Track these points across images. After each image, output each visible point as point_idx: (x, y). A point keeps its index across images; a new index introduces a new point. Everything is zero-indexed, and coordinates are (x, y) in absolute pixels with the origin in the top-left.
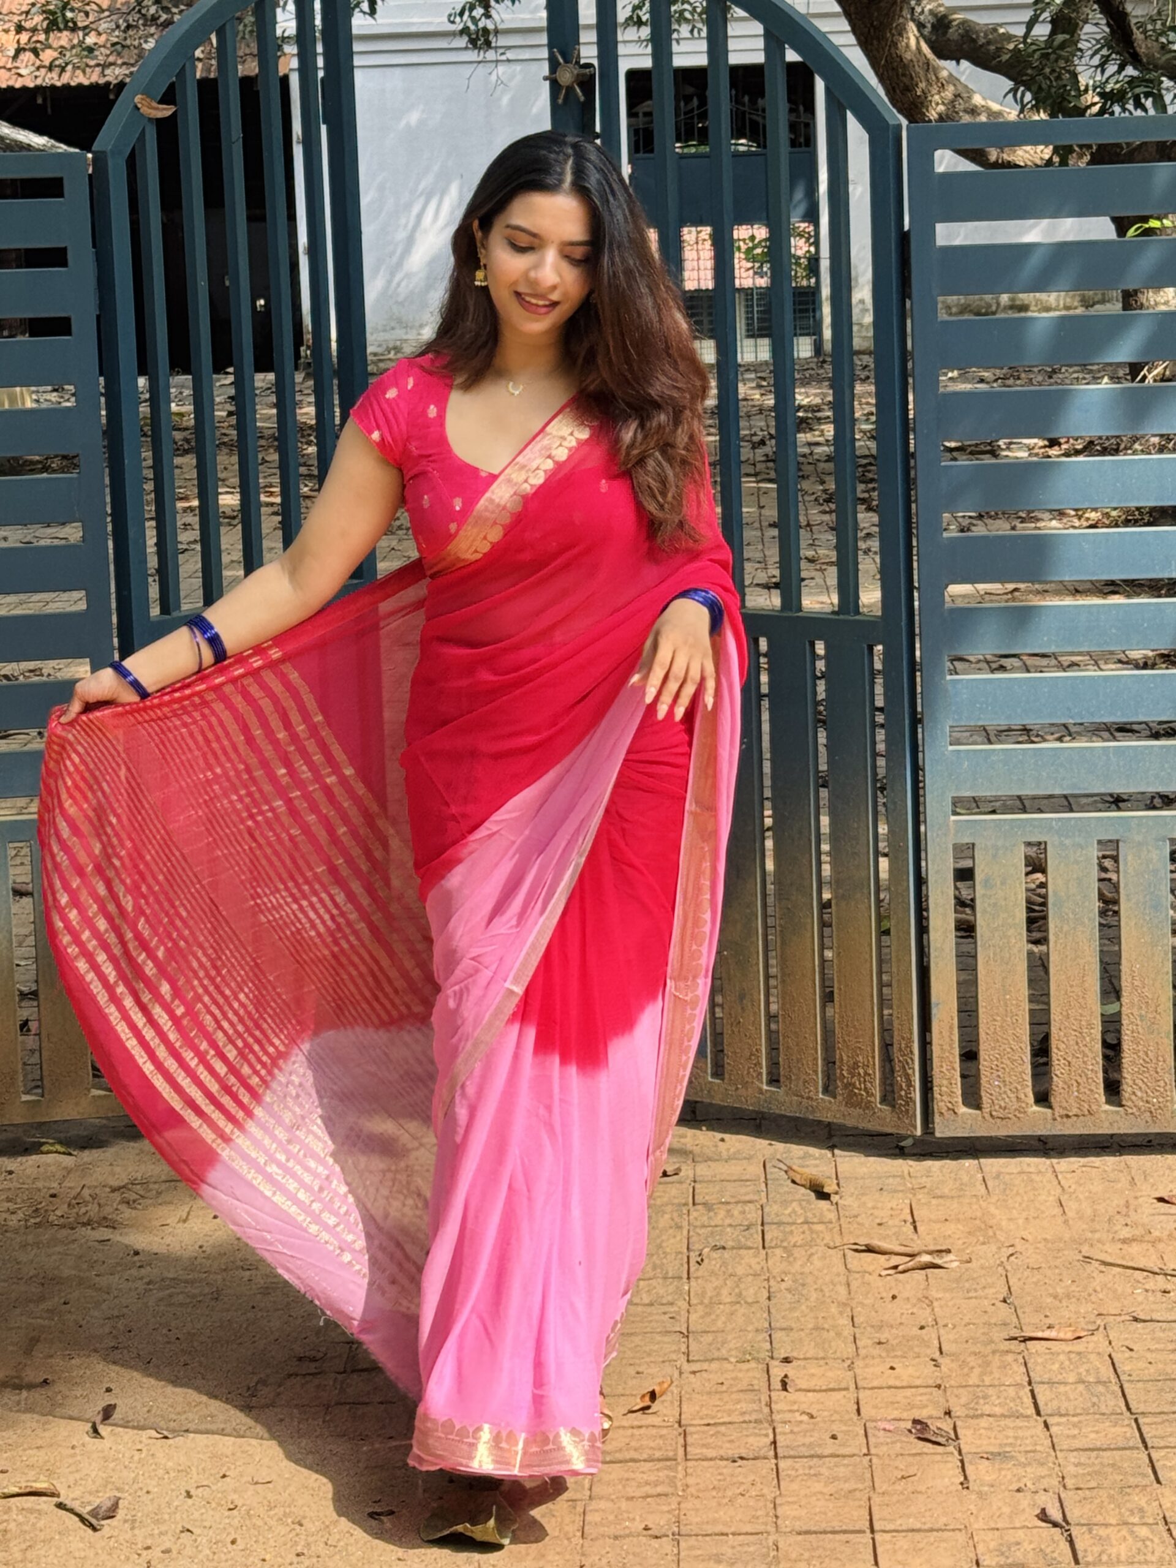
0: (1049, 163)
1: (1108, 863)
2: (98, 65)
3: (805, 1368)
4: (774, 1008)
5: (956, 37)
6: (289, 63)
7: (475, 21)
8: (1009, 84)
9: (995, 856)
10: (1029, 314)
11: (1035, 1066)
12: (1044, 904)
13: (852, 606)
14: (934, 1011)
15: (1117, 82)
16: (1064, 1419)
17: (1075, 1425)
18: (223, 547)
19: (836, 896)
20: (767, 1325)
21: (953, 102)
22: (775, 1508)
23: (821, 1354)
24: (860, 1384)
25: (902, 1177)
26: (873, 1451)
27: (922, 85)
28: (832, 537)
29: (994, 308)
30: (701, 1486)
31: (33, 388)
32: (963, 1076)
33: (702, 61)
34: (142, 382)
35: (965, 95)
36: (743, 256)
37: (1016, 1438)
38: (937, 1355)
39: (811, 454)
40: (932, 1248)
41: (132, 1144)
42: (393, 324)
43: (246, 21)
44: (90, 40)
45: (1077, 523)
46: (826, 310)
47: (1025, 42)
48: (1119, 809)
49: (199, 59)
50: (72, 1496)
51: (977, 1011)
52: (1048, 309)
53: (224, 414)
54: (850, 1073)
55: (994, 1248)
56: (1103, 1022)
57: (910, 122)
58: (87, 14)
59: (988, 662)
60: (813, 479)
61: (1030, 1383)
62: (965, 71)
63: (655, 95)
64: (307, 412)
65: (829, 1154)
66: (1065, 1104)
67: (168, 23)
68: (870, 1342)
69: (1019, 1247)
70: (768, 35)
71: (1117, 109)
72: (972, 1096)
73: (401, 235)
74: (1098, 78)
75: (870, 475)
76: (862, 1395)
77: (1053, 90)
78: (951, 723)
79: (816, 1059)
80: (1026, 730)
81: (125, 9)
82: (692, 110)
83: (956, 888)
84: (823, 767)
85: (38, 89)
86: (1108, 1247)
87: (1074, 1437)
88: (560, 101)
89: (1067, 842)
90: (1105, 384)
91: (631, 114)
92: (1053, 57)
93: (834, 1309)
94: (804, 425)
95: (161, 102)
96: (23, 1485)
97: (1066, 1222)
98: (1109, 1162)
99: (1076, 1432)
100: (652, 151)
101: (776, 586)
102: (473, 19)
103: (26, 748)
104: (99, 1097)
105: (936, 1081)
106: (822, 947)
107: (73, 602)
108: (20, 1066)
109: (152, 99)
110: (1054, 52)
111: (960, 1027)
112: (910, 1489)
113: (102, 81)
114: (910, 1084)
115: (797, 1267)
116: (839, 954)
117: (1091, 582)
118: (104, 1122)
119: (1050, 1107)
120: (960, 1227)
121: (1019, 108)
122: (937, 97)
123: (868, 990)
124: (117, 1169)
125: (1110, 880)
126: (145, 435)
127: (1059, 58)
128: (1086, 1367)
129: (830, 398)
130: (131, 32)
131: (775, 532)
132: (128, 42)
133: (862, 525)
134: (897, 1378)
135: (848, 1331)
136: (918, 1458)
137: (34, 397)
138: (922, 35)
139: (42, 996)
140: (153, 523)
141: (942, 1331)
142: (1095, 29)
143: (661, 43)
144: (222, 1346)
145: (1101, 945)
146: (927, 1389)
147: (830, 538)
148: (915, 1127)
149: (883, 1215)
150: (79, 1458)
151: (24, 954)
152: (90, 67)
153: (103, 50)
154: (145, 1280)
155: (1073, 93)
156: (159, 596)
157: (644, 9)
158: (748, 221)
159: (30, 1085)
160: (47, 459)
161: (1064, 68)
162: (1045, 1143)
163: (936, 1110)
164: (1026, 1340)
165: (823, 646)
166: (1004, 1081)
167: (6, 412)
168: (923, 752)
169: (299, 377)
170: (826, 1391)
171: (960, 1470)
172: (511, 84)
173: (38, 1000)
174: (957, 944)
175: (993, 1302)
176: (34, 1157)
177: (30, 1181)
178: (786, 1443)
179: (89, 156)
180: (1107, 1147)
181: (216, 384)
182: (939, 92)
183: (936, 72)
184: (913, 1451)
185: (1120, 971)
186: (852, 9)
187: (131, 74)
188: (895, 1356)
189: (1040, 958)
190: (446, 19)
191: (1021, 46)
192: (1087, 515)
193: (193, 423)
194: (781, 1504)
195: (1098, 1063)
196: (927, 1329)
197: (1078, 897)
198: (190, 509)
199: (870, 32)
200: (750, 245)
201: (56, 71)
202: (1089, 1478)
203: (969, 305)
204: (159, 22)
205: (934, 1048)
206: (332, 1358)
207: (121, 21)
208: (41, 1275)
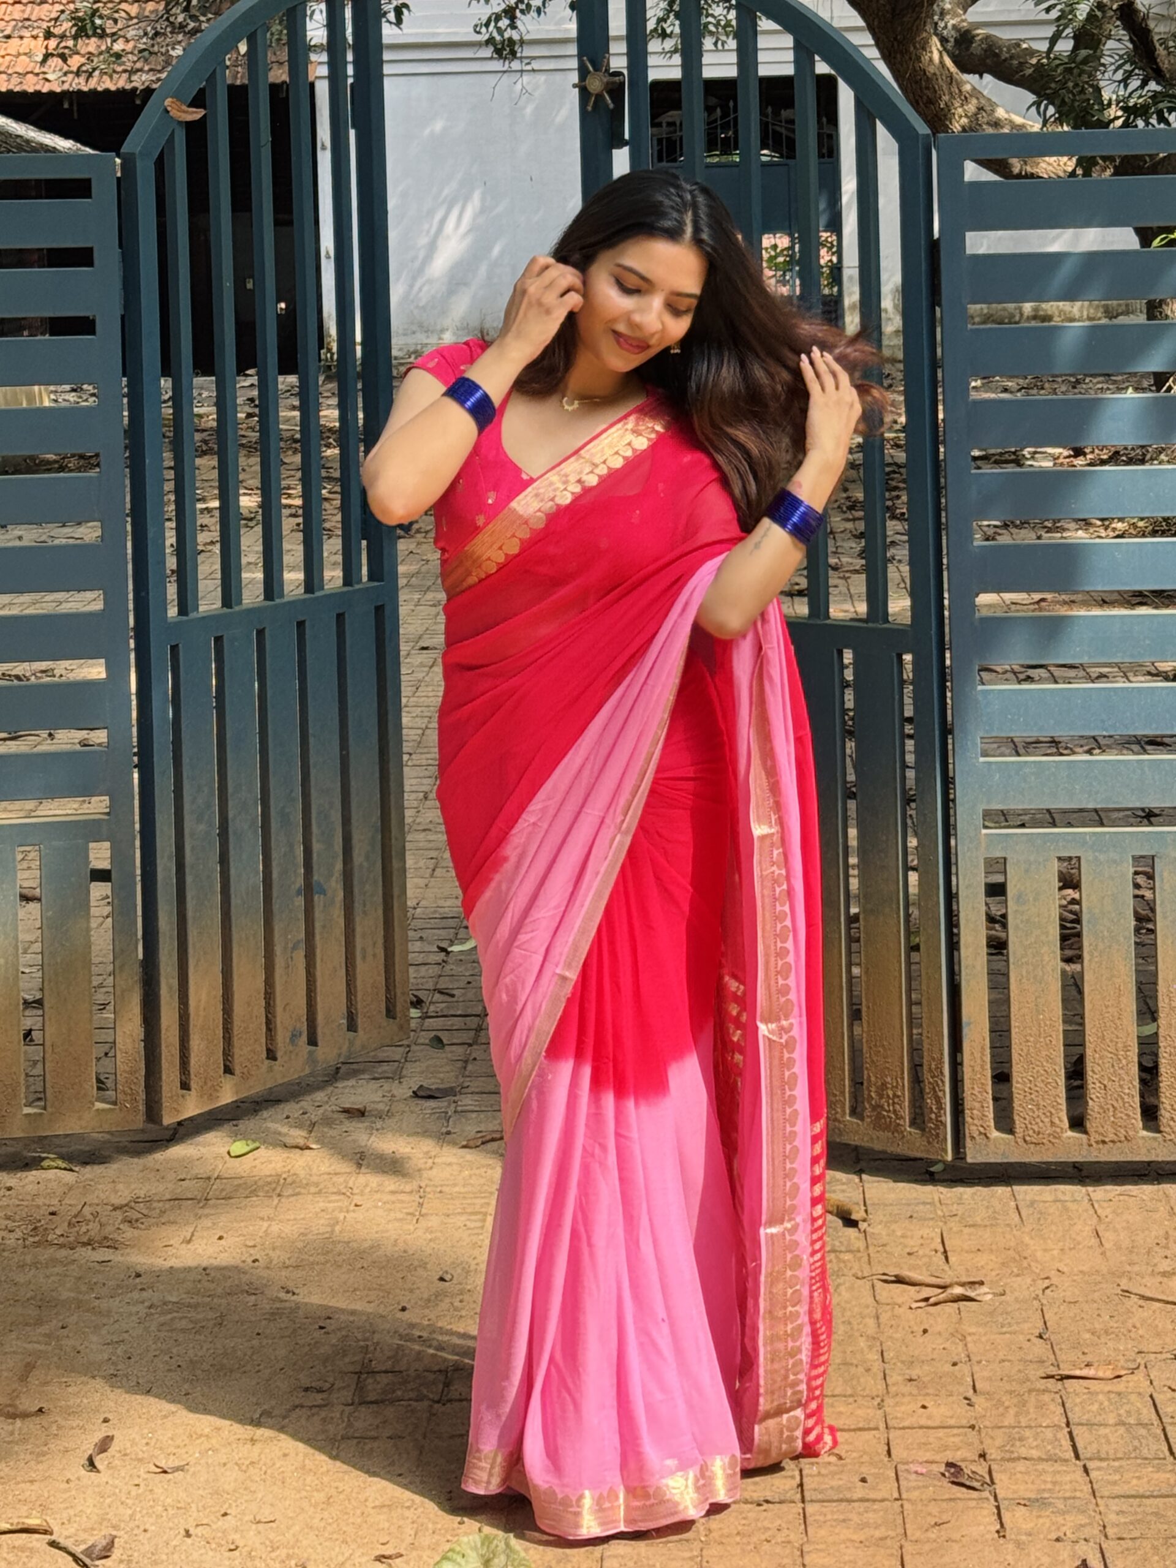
0: (1073, 174)
1: (1141, 879)
2: (125, 71)
5: (978, 52)
6: (319, 68)
7: (500, 31)
8: (1031, 98)
9: (1027, 871)
11: (1069, 1089)
12: (1078, 921)
13: (880, 615)
14: (966, 1031)
15: (1140, 97)
16: (1104, 1464)
17: (1117, 1470)
18: (242, 548)
19: (864, 910)
21: (976, 114)
22: (802, 1555)
23: (849, 1391)
24: (890, 1423)
25: (932, 1204)
26: (904, 1496)
27: (946, 98)
28: (857, 545)
29: (1017, 318)
30: (726, 1531)
31: (52, 388)
32: (995, 1099)
33: (732, 72)
34: (163, 382)
35: (988, 108)
37: (1054, 1483)
38: (970, 1393)
40: (964, 1279)
41: (136, 1160)
42: (414, 328)
43: (273, 29)
44: (118, 47)
45: (1103, 533)
47: (1048, 57)
48: (1151, 824)
49: (228, 66)
50: (65, 1533)
51: (1009, 1031)
52: (1072, 319)
53: (244, 415)
54: (878, 1094)
55: (1029, 1281)
56: (1140, 1044)
58: (116, 21)
59: (1015, 673)
61: (1068, 1424)
62: (988, 85)
63: (684, 104)
64: (330, 415)
65: (856, 1179)
66: (1101, 1130)
67: (196, 31)
68: (900, 1378)
69: (1055, 1280)
70: (798, 48)
71: (1140, 123)
72: (1005, 1120)
73: (423, 241)
74: (1121, 93)
75: (894, 483)
76: (893, 1435)
77: (1077, 104)
78: (982, 735)
79: (843, 1080)
80: (1054, 742)
81: (153, 17)
82: (715, 121)
83: (987, 904)
84: (851, 777)
85: (65, 93)
86: (1149, 1281)
87: (1115, 1483)
88: (589, 108)
90: (1130, 394)
91: (654, 124)
93: (862, 1343)
95: (191, 105)
96: (15, 1521)
97: (1103, 1253)
98: (1146, 1191)
99: (1117, 1477)
101: (800, 593)
102: (499, 30)
103: (35, 750)
104: (103, 1110)
105: (967, 1104)
106: (850, 965)
107: (90, 602)
108: (23, 1076)
109: (182, 103)
110: (1077, 67)
111: (992, 1047)
112: (944, 1538)
113: (128, 87)
114: (940, 1107)
116: (867, 972)
117: (1119, 592)
118: (107, 1137)
119: (1086, 1132)
120: (993, 1257)
121: (1041, 120)
122: (960, 110)
123: (897, 1009)
124: (120, 1186)
125: (1143, 897)
127: (1082, 72)
128: (1127, 1407)
130: (159, 40)
132: (156, 49)
133: (888, 533)
134: (929, 1417)
135: (877, 1367)
136: (952, 1503)
137: (53, 397)
138: (945, 49)
139: (46, 1005)
140: (173, 524)
141: (976, 1368)
142: (1118, 45)
143: (691, 53)
144: (225, 1374)
145: (1137, 964)
146: (961, 1430)
147: (854, 545)
148: (946, 1152)
149: (913, 1243)
150: (73, 1493)
151: (30, 961)
152: (117, 73)
153: (130, 56)
154: (146, 1304)
155: (1096, 107)
156: (175, 597)
157: (669, 22)
158: (772, 229)
159: (32, 1097)
160: (64, 458)
161: (1087, 83)
162: (1080, 1170)
163: (967, 1135)
164: (1063, 1378)
165: (851, 656)
166: (1038, 1105)
167: (25, 410)
168: (954, 763)
169: (321, 378)
170: (854, 1430)
171: (996, 1517)
172: (537, 94)
173: (43, 1009)
174: (989, 961)
175: (1028, 1337)
176: (34, 1172)
177: (29, 1197)
178: (813, 1486)
179: (118, 161)
180: (1145, 1175)
181: (238, 386)
182: (962, 105)
183: (959, 85)
184: (947, 1496)
185: (1157, 991)
186: (876, 23)
187: (159, 80)
188: (927, 1394)
189: (1073, 977)
190: (472, 30)
191: (1045, 61)
192: (1113, 525)
193: (215, 424)
194: (809, 1552)
195: (1134, 1086)
196: (960, 1365)
197: (1113, 915)
198: (208, 510)
199: (893, 46)
200: (773, 253)
201: (84, 76)
202: (1131, 1527)
203: (992, 315)
204: (187, 30)
205: (965, 1069)
206: (339, 1389)
207: (149, 29)
208: (39, 1297)
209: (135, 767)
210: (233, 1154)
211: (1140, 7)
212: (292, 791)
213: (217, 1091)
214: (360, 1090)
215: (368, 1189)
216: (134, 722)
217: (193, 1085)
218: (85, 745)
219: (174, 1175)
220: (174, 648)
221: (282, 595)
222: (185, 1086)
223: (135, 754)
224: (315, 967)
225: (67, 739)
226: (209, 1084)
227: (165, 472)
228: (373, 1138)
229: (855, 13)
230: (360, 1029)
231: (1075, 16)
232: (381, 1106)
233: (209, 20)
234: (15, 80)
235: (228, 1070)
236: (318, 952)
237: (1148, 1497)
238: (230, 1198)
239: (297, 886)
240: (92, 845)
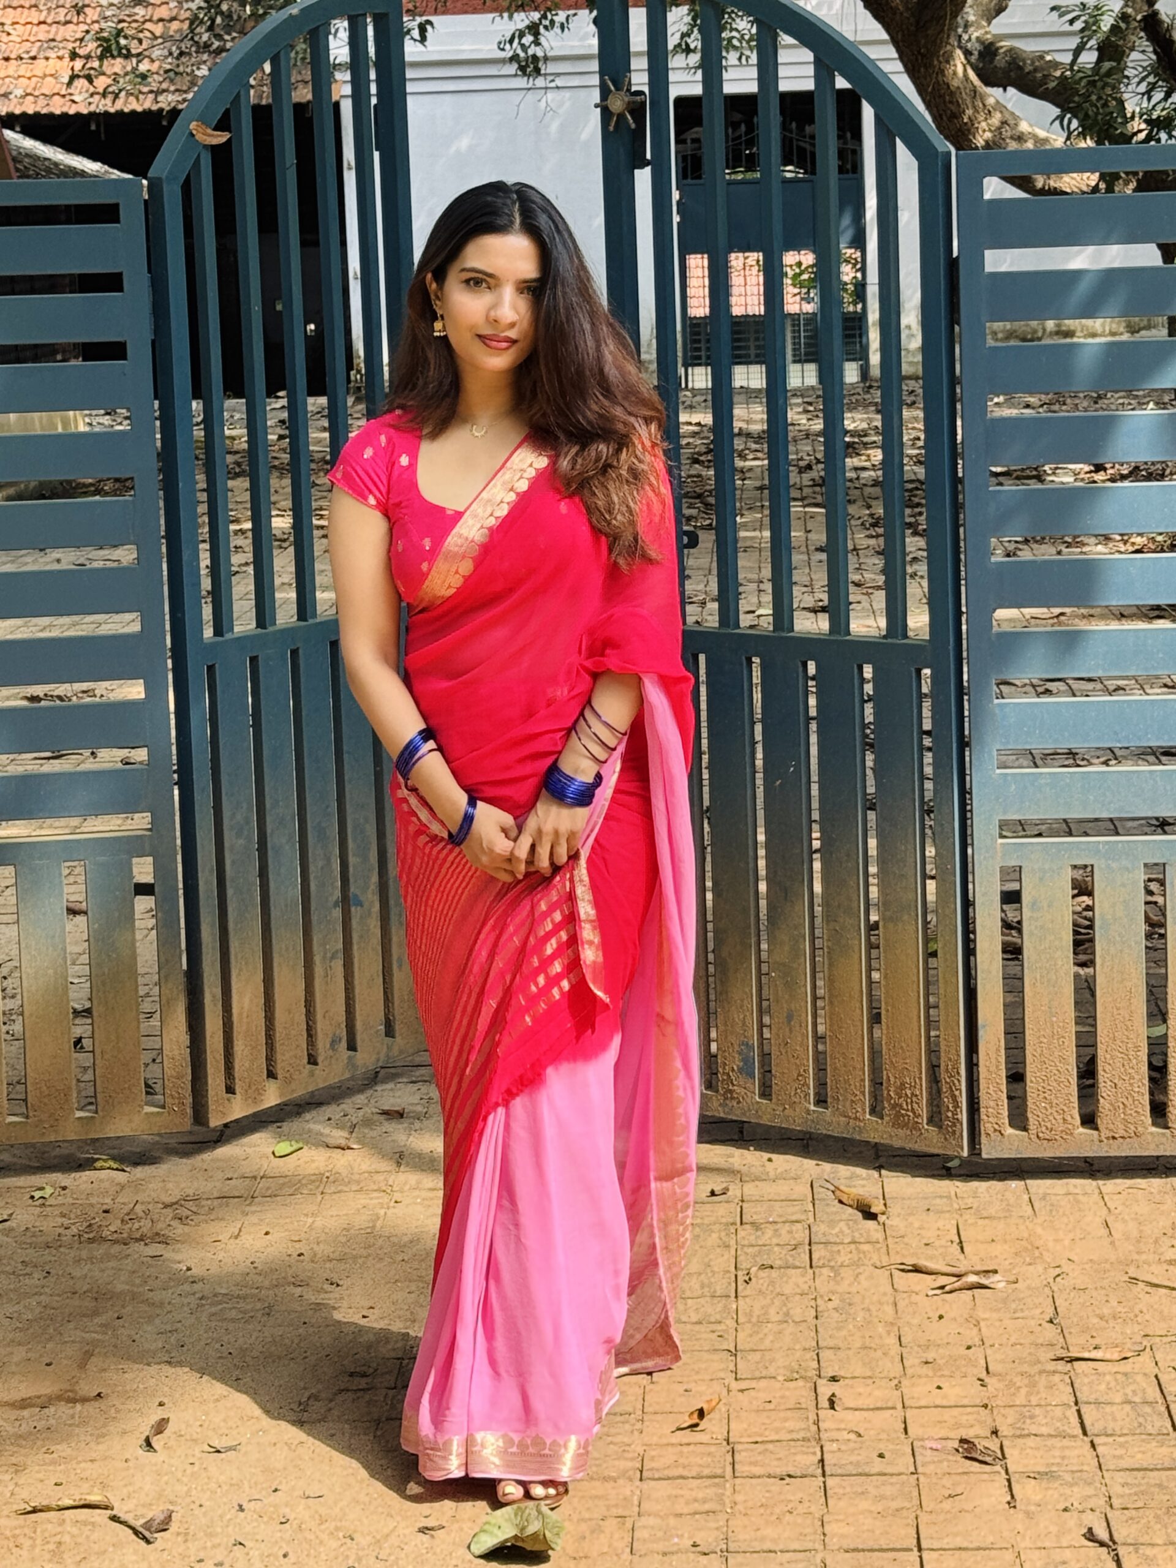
0: (1095, 189)
1: (1154, 886)
2: (151, 92)
3: (852, 1387)
4: (821, 1029)
5: (1002, 64)
6: (342, 88)
7: (524, 48)
8: (1056, 111)
9: (1041, 879)
10: (1075, 340)
11: (1081, 1088)
12: (1091, 927)
13: (900, 630)
14: (981, 1033)
15: (1163, 109)
16: (1110, 1439)
17: (1122, 1445)
18: (275, 569)
19: (883, 918)
20: (815, 1344)
21: (999, 128)
22: (823, 1525)
23: (869, 1374)
24: (907, 1403)
25: (949, 1197)
26: (920, 1470)
27: (969, 112)
28: (879, 562)
29: (1040, 334)
30: (750, 1504)
31: (87, 412)
32: (1009, 1098)
33: (752, 88)
34: (194, 404)
35: (1012, 122)
36: (789, 281)
37: (1063, 1458)
38: (983, 1375)
39: (858, 478)
40: (979, 1268)
41: (184, 1160)
43: (298, 48)
44: (144, 67)
45: (1123, 548)
46: (874, 337)
47: (1072, 70)
48: (1165, 833)
49: (252, 87)
50: (125, 1509)
51: (1024, 1032)
52: (1094, 335)
53: (275, 437)
54: (897, 1094)
55: (1040, 1269)
56: (1149, 1044)
57: (958, 149)
58: (140, 41)
59: (1034, 686)
60: (860, 503)
61: (1076, 1403)
62: (1012, 98)
63: (705, 121)
65: (875, 1174)
66: (1111, 1126)
67: (221, 50)
68: (917, 1361)
69: (1066, 1267)
70: (818, 63)
71: (1163, 136)
72: (1019, 1118)
74: (1145, 104)
75: (916, 500)
76: (909, 1414)
77: (1100, 117)
78: (998, 746)
79: (863, 1080)
80: (1071, 754)
81: (178, 37)
82: (740, 137)
83: (1003, 911)
84: (871, 790)
85: (92, 115)
86: (1154, 1268)
87: (1121, 1457)
88: (611, 128)
89: (1114, 865)
90: (1151, 409)
91: (678, 142)
92: (1100, 84)
93: (881, 1329)
94: (851, 449)
95: (215, 129)
96: (78, 1497)
97: (1112, 1243)
98: (1155, 1184)
99: (1123, 1451)
100: (699, 177)
101: (824, 609)
102: (523, 46)
103: (79, 769)
104: (152, 1113)
105: (983, 1103)
106: (870, 969)
107: (127, 623)
108: (74, 1082)
109: (208, 126)
110: (1100, 80)
111: (1006, 1049)
112: (957, 1508)
113: (155, 108)
114: (957, 1105)
115: (843, 1287)
116: (885, 977)
117: (1137, 607)
118: (157, 1138)
119: (1097, 1129)
120: (1007, 1247)
121: (1065, 135)
122: (984, 124)
123: (915, 1013)
124: (170, 1185)
125: (1155, 903)
126: (197, 458)
127: (1106, 84)
128: (1132, 1387)
129: (879, 424)
130: (184, 59)
131: (823, 556)
132: (181, 69)
133: (908, 549)
134: (944, 1397)
135: (895, 1350)
136: (965, 1477)
137: (87, 420)
138: (969, 62)
139: (95, 1013)
140: (207, 546)
141: (989, 1352)
142: (1141, 56)
143: (712, 69)
144: (274, 1361)
145: (1147, 968)
146: (975, 1409)
147: (877, 562)
148: (962, 1149)
149: (930, 1235)
150: (132, 1471)
151: (78, 972)
152: (143, 93)
153: (155, 76)
154: (197, 1296)
155: (1119, 120)
156: (211, 617)
157: (692, 36)
158: (796, 247)
159: (84, 1102)
160: (100, 481)
161: (1110, 95)
162: (1092, 1165)
163: (983, 1132)
164: (1072, 1360)
165: (871, 670)
166: (1051, 1103)
167: (59, 436)
168: (971, 775)
169: (350, 401)
170: (872, 1409)
171: (1007, 1489)
172: (561, 111)
173: (92, 1017)
174: (1004, 966)
175: (1041, 1322)
176: (87, 1173)
177: (83, 1197)
178: (833, 1461)
179: (145, 182)
180: (1154, 1169)
181: (268, 408)
182: (986, 119)
183: (982, 100)
184: (960, 1470)
185: (1166, 993)
186: (900, 37)
187: (185, 100)
188: (943, 1376)
189: (1087, 981)
190: (496, 47)
191: (1068, 73)
192: (1132, 540)
193: (246, 446)
194: (829, 1522)
195: (1143, 1084)
196: (973, 1348)
197: (1125, 920)
198: (242, 532)
199: (917, 60)
200: (798, 271)
201: (110, 97)
202: (1136, 1498)
203: (1015, 331)
204: (211, 49)
205: (980, 1069)
206: (383, 1374)
207: (174, 48)
208: (95, 1289)
209: (176, 784)
210: (277, 1154)
211: (1164, 17)
212: (327, 807)
213: (260, 1094)
214: (398, 1094)
215: (407, 1187)
216: (173, 740)
217: (238, 1090)
218: (127, 763)
219: (222, 1175)
220: (211, 669)
221: (314, 615)
222: (230, 1090)
223: (175, 772)
224: (353, 976)
225: (110, 758)
226: (254, 1088)
227: (199, 494)
228: (411, 1139)
229: (878, 26)
230: (397, 1035)
231: (1099, 27)
232: (419, 1108)
233: (233, 39)
234: (42, 101)
235: (271, 1075)
236: (356, 961)
237: (1152, 1470)
238: (275, 1196)
239: (335, 898)
240: (135, 860)
